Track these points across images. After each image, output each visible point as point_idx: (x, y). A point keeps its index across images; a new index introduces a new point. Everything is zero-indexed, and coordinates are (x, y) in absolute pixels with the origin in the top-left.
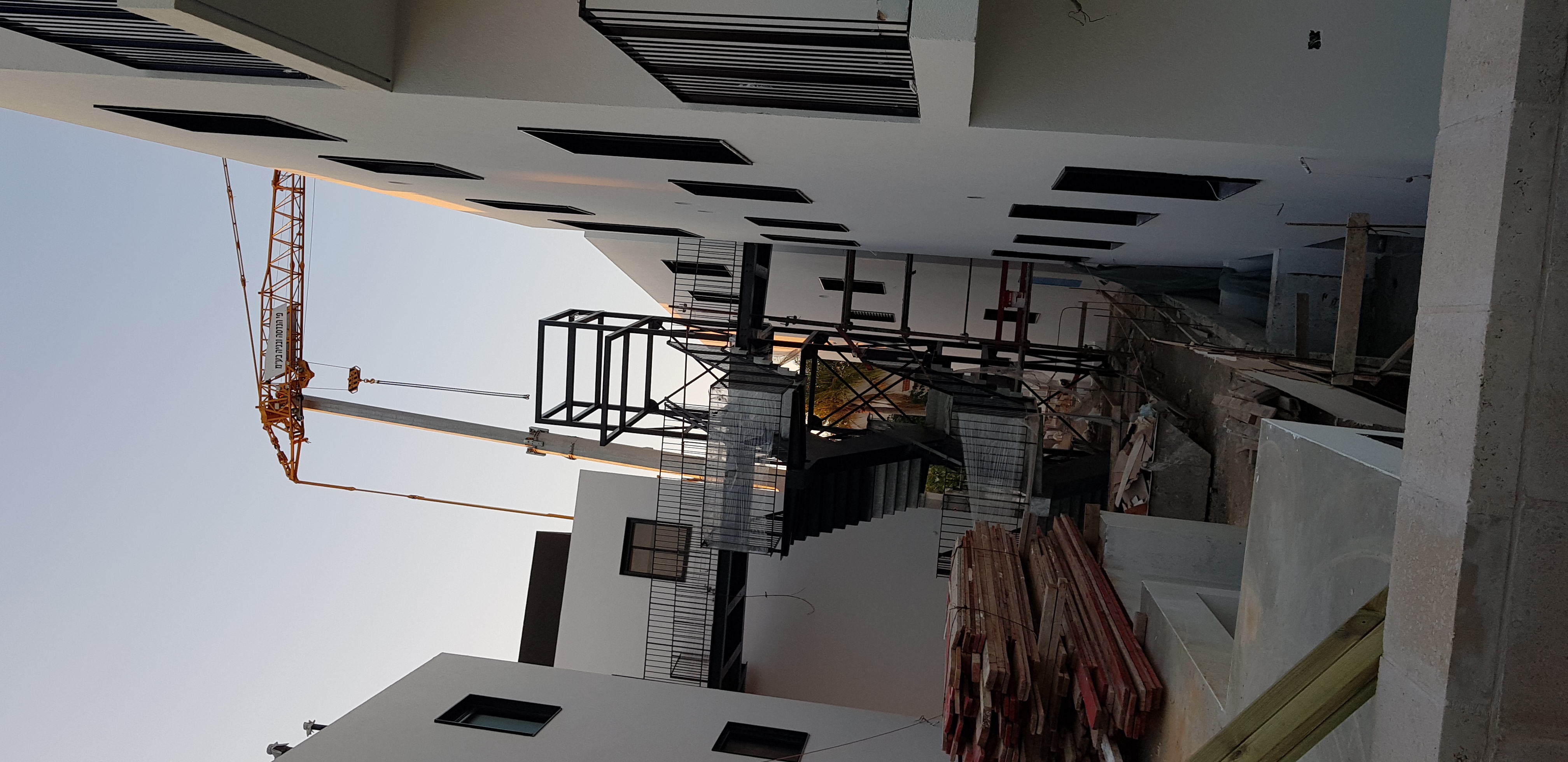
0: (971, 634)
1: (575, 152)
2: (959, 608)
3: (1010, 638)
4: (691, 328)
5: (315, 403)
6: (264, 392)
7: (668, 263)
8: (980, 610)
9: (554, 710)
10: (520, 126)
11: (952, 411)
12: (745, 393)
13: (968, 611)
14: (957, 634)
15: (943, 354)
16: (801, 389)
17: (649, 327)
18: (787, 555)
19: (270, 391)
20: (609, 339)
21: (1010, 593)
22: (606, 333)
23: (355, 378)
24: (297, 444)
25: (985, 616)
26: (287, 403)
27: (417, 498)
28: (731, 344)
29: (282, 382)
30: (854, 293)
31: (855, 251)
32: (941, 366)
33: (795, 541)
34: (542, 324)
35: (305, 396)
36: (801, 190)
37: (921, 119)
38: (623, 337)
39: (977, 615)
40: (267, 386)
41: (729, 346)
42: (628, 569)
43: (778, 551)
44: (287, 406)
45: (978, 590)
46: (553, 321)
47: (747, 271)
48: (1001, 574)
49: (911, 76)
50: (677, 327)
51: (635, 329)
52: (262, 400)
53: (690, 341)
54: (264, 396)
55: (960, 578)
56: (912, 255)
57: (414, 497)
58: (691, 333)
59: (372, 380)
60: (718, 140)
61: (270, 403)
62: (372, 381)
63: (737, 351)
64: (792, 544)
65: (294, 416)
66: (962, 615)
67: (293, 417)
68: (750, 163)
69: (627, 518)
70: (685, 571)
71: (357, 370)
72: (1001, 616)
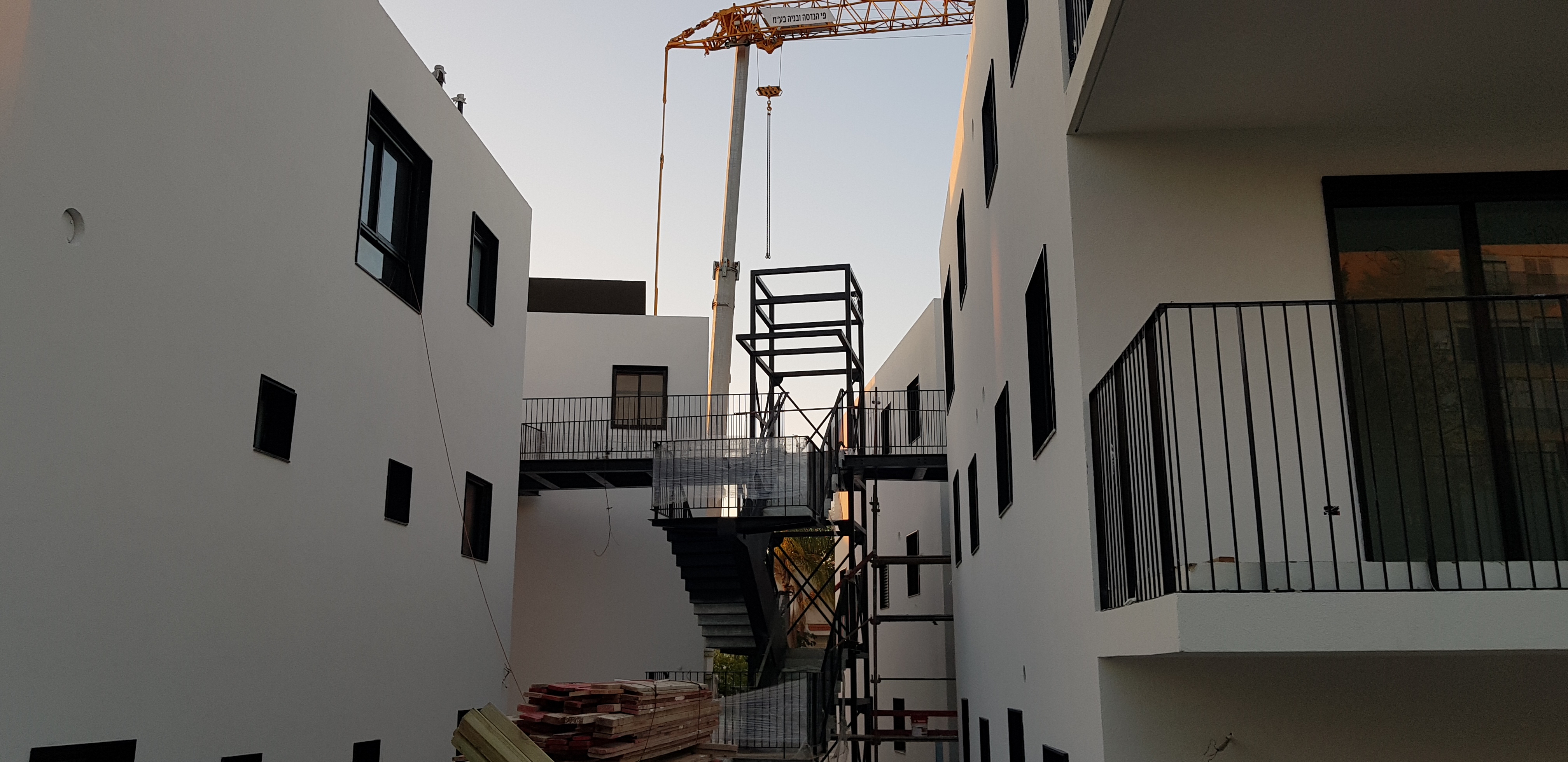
0: (637, 701)
1: (1026, 295)
2: (655, 689)
3: (636, 738)
4: (856, 410)
5: (743, 57)
6: (749, 9)
7: (916, 380)
8: (655, 708)
9: (490, 318)
10: (1047, 246)
11: (807, 673)
12: (805, 471)
13: (653, 698)
14: (636, 689)
15: (857, 660)
16: (813, 524)
17: (853, 369)
18: (653, 525)
19: (751, 14)
20: (838, 333)
21: (667, 737)
22: (843, 328)
23: (771, 92)
24: (703, 45)
25: (651, 713)
26: (741, 32)
27: (661, 162)
28: (846, 450)
29: (760, 25)
30: (906, 566)
31: (950, 562)
32: (847, 659)
33: (666, 532)
34: (846, 268)
35: (749, 48)
36: (1012, 507)
37: (1099, 612)
38: (842, 345)
39: (651, 706)
40: (755, 11)
41: (844, 449)
42: (620, 373)
43: (656, 516)
44: (738, 32)
45: (670, 705)
46: (850, 278)
47: (919, 459)
48: (682, 727)
49: (1140, 599)
50: (856, 396)
51: (850, 357)
52: (741, 9)
53: (845, 410)
54: (746, 10)
55: (677, 688)
56: (952, 620)
57: (662, 159)
58: (852, 411)
59: (771, 109)
60: (1055, 427)
61: (740, 16)
62: (769, 108)
63: (841, 457)
64: (664, 529)
65: (729, 40)
66: (650, 692)
67: (728, 38)
68: (1035, 457)
69: (667, 367)
70: (623, 427)
71: (779, 93)
72: (652, 728)
